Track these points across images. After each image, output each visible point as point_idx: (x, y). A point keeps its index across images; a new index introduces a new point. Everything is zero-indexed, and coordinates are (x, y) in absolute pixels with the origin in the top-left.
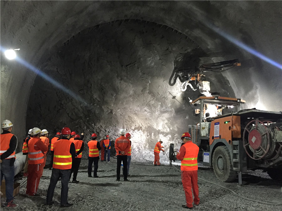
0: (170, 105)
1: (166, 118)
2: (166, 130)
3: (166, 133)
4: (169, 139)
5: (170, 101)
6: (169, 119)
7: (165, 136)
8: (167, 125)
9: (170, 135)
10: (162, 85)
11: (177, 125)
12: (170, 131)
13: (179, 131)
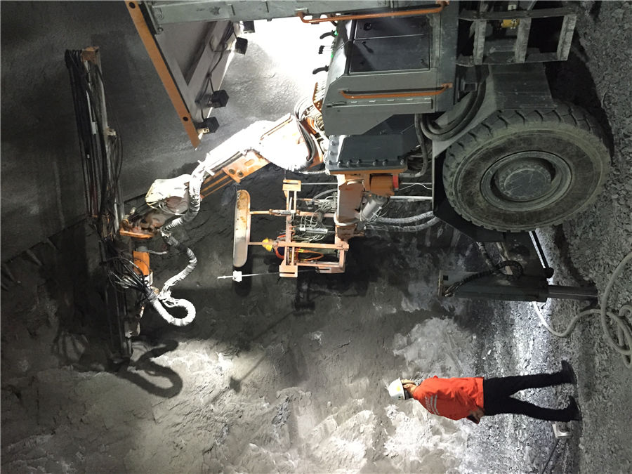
0: (265, 405)
1: (319, 422)
2: (368, 422)
3: (378, 424)
4: (402, 415)
5: (249, 401)
6: (322, 408)
7: (392, 430)
8: (347, 419)
9: (386, 409)
10: (174, 429)
11: (346, 380)
12: (372, 407)
13: (371, 372)
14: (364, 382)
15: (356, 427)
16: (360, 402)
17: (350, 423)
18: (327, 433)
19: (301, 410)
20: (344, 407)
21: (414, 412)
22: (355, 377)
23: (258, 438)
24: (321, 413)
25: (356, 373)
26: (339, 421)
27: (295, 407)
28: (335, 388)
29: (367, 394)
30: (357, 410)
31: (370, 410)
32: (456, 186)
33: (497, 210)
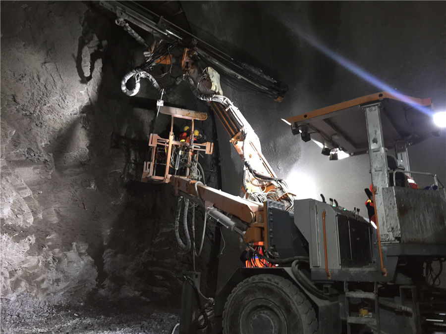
0: (43, 144)
1: (26, 184)
2: (24, 221)
3: (22, 229)
4: (28, 248)
5: (48, 133)
6: (38, 187)
7: (17, 240)
8: (28, 205)
9: (33, 236)
10: (35, 75)
11: (57, 206)
12: (34, 225)
13: (62, 224)
14: (54, 219)
15: (21, 212)
16: (40, 216)
17: (26, 208)
18: (19, 189)
19: (38, 171)
20: (37, 203)
21: (28, 257)
22: (58, 213)
23: (18, 137)
24: (34, 186)
25: (61, 214)
26: (27, 199)
27: (40, 166)
28: (52, 197)
29: (45, 221)
30: (34, 213)
31: (33, 223)
32: (260, 282)
33: (241, 310)
